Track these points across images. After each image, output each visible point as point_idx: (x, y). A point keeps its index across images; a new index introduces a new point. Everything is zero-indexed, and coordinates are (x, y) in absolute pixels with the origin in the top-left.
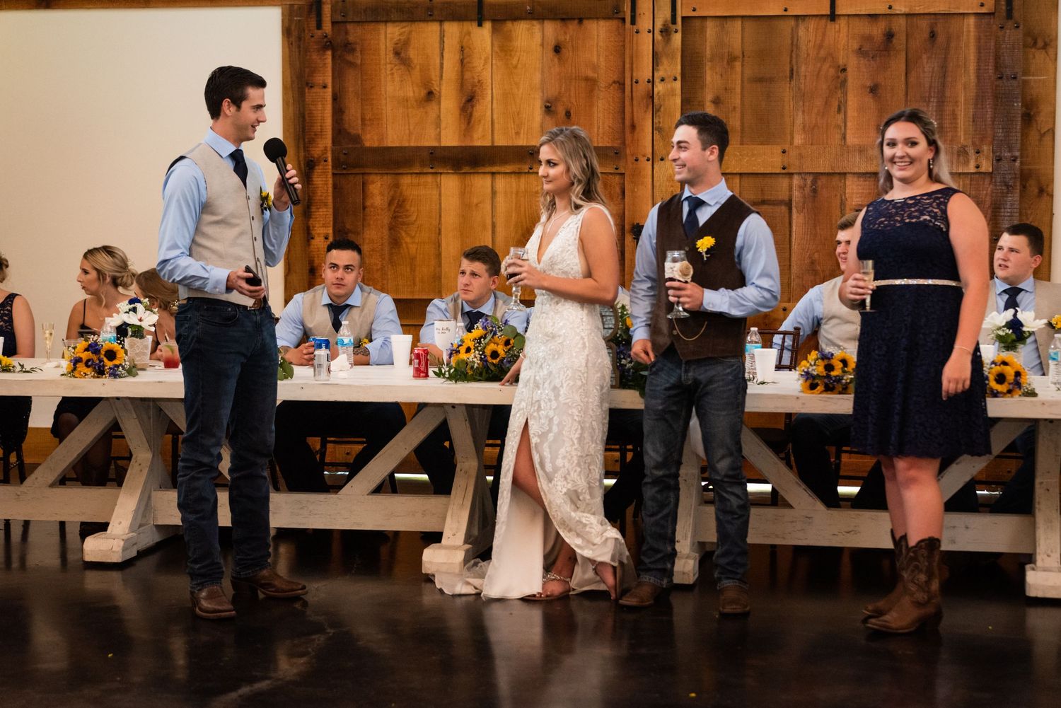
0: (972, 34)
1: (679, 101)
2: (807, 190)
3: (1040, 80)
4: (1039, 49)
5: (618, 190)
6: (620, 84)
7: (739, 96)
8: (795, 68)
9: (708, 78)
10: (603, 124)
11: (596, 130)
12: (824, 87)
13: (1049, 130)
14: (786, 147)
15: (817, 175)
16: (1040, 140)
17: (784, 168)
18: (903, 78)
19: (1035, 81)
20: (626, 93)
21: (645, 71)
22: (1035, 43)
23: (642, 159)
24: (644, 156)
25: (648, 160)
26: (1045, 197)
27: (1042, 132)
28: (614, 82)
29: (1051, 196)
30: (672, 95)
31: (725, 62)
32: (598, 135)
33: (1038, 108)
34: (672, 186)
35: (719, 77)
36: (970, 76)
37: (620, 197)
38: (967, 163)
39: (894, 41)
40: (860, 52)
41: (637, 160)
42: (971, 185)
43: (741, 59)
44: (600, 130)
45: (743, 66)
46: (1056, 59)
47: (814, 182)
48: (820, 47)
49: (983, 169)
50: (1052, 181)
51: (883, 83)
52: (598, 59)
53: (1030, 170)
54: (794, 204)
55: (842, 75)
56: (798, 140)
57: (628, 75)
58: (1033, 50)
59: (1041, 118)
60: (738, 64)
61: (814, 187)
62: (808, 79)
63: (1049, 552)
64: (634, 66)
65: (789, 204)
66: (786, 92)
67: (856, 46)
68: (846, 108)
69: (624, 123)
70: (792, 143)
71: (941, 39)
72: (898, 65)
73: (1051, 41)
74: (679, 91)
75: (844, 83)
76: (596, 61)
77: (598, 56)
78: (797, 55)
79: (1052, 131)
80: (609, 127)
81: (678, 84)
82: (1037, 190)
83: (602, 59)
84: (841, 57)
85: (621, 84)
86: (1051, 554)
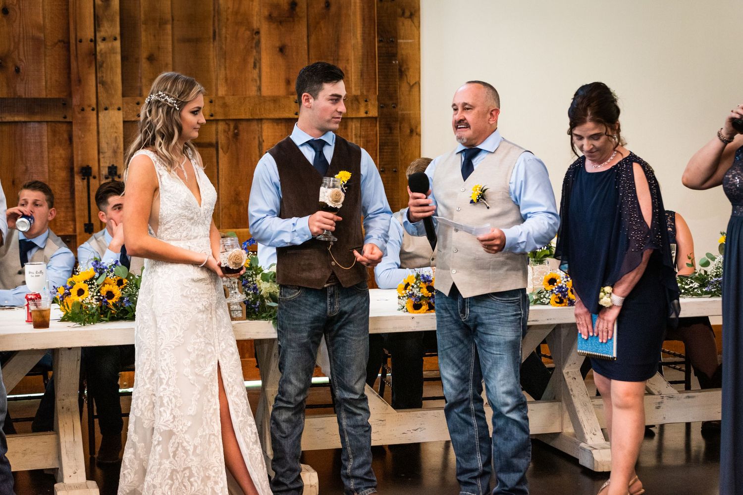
0: (358, 4)
1: (119, 58)
2: (231, 133)
3: (408, 43)
4: (406, 18)
5: (66, 136)
6: (64, 43)
7: (171, 54)
8: (217, 31)
9: (143, 39)
10: (51, 78)
11: (44, 83)
12: (242, 46)
13: (416, 83)
14: (213, 96)
15: (237, 121)
16: (410, 91)
17: (212, 116)
18: (305, 40)
19: (404, 43)
20: (71, 52)
21: (88, 32)
22: (403, 13)
23: (88, 109)
24: (89, 106)
25: (93, 110)
26: (415, 137)
27: (411, 84)
28: (60, 41)
29: (420, 135)
30: (114, 53)
31: (157, 25)
32: (46, 88)
33: (407, 65)
34: (116, 132)
35: (152, 37)
36: (357, 39)
37: (68, 142)
38: (358, 109)
39: (298, 9)
40: (270, 18)
41: (83, 110)
42: (361, 127)
43: (171, 22)
44: (49, 83)
45: (173, 28)
46: (419, 26)
47: (236, 128)
48: (236, 13)
49: (370, 114)
50: (419, 123)
51: (289, 45)
52: (44, 21)
53: (403, 115)
54: (220, 146)
55: (256, 37)
56: (222, 92)
57: (72, 36)
58: (403, 19)
59: (411, 73)
60: (169, 27)
61: (236, 131)
62: (228, 40)
63: (594, 431)
64: (78, 26)
65: (216, 146)
66: (212, 52)
67: (267, 13)
68: (260, 65)
69: (69, 77)
70: (217, 94)
71: (333, 9)
72: (302, 29)
73: (415, 12)
74: (119, 50)
75: (258, 43)
76: (42, 22)
77: (44, 18)
78: (219, 20)
79: (418, 84)
80: (57, 81)
81: (118, 44)
82: (409, 131)
83: (47, 21)
84: (255, 23)
85: (66, 43)
86: (595, 433)
